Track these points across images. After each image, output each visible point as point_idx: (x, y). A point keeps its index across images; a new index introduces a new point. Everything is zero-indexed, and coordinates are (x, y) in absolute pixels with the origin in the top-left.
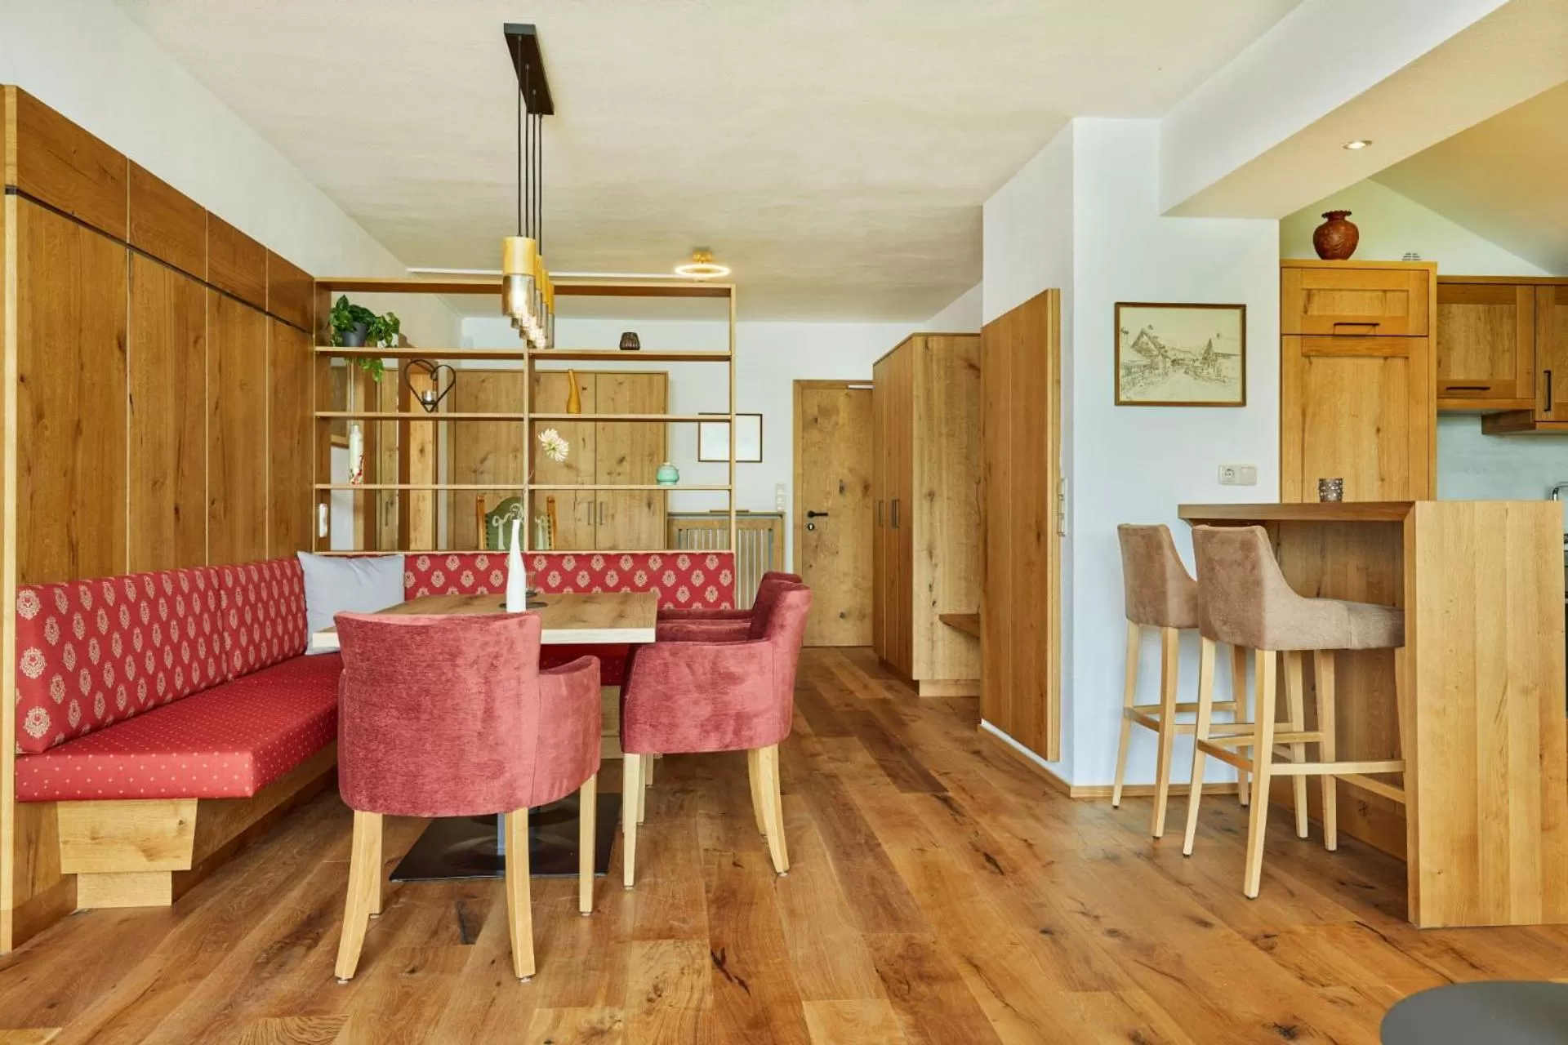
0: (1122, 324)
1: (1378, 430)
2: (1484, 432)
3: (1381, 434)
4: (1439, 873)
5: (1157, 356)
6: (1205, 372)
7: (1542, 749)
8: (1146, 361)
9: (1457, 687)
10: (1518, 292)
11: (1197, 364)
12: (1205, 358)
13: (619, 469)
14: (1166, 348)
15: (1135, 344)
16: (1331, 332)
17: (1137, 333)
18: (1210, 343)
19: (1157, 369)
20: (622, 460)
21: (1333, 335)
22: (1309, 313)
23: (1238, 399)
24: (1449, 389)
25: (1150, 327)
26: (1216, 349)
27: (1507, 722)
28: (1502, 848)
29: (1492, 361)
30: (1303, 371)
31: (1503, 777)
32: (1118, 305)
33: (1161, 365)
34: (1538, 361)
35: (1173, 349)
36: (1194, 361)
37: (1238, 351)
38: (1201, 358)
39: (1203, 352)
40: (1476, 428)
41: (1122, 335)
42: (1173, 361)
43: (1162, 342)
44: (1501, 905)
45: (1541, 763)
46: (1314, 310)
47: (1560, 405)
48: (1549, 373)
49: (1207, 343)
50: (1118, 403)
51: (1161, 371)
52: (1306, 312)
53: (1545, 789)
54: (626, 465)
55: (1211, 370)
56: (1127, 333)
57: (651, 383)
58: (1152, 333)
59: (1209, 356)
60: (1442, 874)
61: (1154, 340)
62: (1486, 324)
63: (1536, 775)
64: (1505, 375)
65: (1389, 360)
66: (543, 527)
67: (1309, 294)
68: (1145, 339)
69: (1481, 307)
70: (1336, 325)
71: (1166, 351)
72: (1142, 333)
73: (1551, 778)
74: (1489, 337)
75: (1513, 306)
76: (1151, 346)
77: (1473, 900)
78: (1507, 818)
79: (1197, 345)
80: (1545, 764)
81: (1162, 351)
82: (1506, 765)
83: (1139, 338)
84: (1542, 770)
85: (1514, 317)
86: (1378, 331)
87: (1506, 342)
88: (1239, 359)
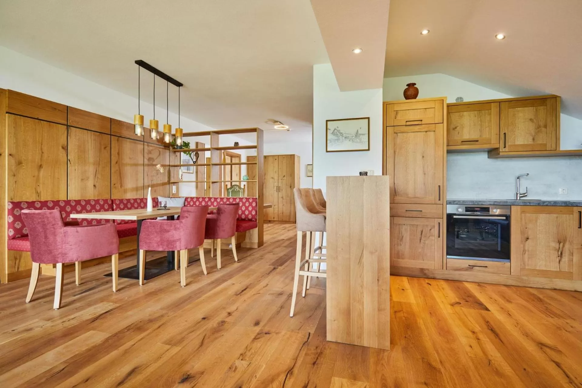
0: (328, 127)
1: (423, 157)
2: (488, 158)
3: (424, 158)
4: (334, 321)
5: (340, 136)
6: (356, 140)
7: (378, 277)
8: (336, 138)
9: (342, 249)
10: (492, 105)
11: (353, 138)
12: (356, 136)
13: (283, 178)
14: (343, 133)
15: (333, 133)
16: (405, 124)
17: (333, 130)
18: (358, 131)
19: (340, 140)
20: (284, 176)
21: (406, 125)
22: (397, 119)
23: (367, 148)
24: (462, 142)
25: (338, 127)
26: (360, 132)
27: (363, 265)
28: (361, 315)
29: (481, 131)
30: (394, 138)
31: (361, 286)
32: (327, 121)
33: (341, 139)
34: (501, 129)
35: (345, 133)
36: (352, 137)
37: (367, 133)
38: (354, 136)
39: (355, 134)
40: (485, 156)
41: (328, 131)
42: (345, 137)
43: (341, 131)
44: (360, 337)
45: (378, 283)
46: (399, 117)
47: (509, 146)
48: (505, 134)
49: (357, 130)
50: (327, 151)
51: (341, 141)
52: (396, 118)
53: (380, 294)
54: (285, 177)
55: (358, 140)
56: (330, 129)
57: (291, 157)
58: (338, 129)
59: (357, 134)
60: (335, 321)
61: (339, 131)
62: (478, 118)
63: (376, 288)
64: (486, 135)
65: (427, 132)
66: (241, 192)
67: (397, 112)
68: (336, 131)
69: (476, 112)
70: (406, 122)
71: (343, 134)
72: (335, 129)
73: (383, 290)
74: (480, 122)
75: (490, 111)
76: (338, 133)
77: (348, 334)
78: (363, 303)
79: (353, 132)
80: (380, 283)
81: (342, 134)
82: (363, 282)
83: (334, 131)
84: (378, 286)
85: (490, 114)
86: (423, 122)
87: (487, 124)
88: (367, 135)
